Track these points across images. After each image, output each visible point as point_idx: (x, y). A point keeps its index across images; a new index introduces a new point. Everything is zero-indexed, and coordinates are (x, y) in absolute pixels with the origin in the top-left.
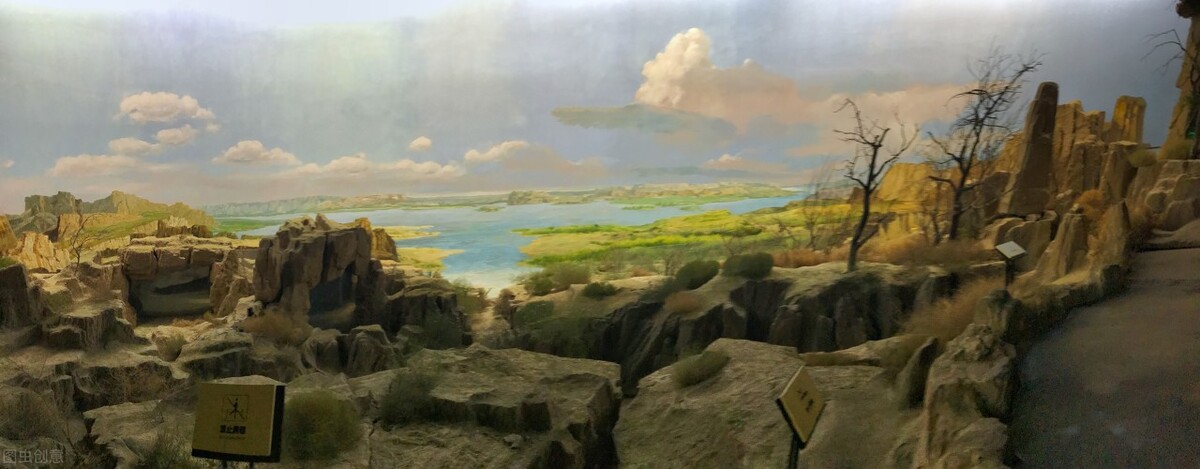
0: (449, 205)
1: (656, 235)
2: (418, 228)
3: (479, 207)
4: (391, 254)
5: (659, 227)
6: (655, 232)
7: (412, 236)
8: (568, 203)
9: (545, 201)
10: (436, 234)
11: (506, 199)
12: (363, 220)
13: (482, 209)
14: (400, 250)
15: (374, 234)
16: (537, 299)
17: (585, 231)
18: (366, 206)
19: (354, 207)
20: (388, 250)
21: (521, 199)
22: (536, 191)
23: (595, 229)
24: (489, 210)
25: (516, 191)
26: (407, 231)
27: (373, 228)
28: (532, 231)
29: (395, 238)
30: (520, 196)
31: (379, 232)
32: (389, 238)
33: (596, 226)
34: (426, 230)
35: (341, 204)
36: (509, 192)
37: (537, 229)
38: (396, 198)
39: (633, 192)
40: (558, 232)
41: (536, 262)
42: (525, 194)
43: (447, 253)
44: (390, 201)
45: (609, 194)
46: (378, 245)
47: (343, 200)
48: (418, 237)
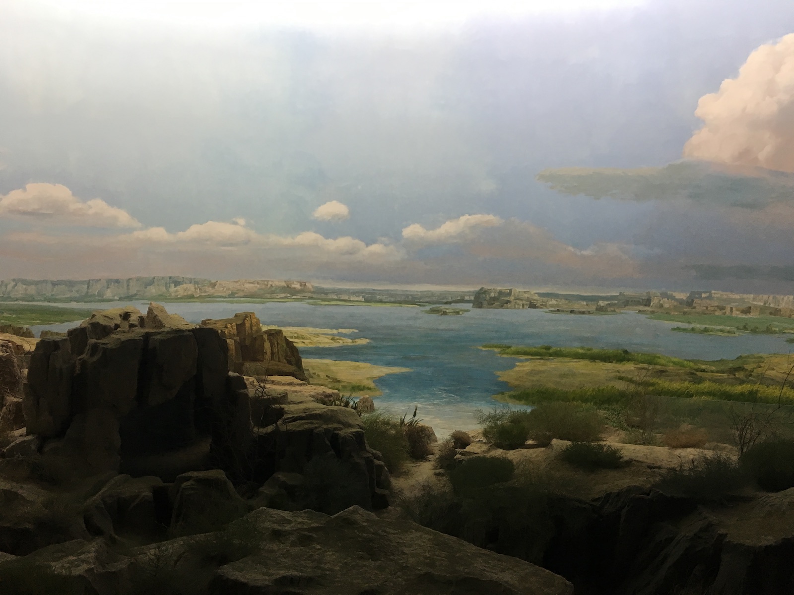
0: (381, 301)
1: (742, 382)
2: (335, 331)
3: (428, 308)
4: (292, 368)
5: (749, 367)
6: (740, 375)
7: (325, 342)
8: (572, 312)
9: (532, 306)
10: (363, 342)
11: (472, 298)
12: (247, 316)
13: (433, 311)
14: (306, 362)
15: (265, 337)
16: (499, 453)
17: (605, 358)
18: (252, 296)
19: (232, 295)
20: (289, 362)
21: (494, 299)
22: (518, 290)
23: (623, 356)
24: (445, 313)
25: (487, 287)
26: (317, 335)
27: (264, 328)
28: (513, 349)
29: (299, 344)
30: (492, 295)
31: (275, 335)
32: (290, 344)
33: (626, 352)
34: (345, 335)
35: (210, 291)
36: (477, 288)
37: (521, 347)
38: (297, 286)
39: (690, 303)
40: (558, 354)
41: (523, 396)
42: (501, 293)
43: (382, 371)
44: (288, 290)
45: (647, 302)
46: (272, 354)
47: (213, 285)
48: (335, 345)
